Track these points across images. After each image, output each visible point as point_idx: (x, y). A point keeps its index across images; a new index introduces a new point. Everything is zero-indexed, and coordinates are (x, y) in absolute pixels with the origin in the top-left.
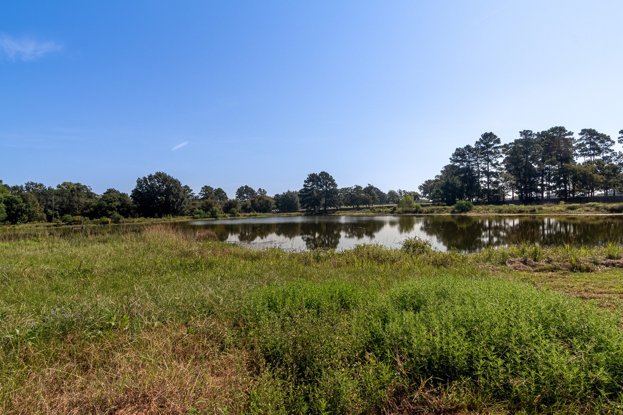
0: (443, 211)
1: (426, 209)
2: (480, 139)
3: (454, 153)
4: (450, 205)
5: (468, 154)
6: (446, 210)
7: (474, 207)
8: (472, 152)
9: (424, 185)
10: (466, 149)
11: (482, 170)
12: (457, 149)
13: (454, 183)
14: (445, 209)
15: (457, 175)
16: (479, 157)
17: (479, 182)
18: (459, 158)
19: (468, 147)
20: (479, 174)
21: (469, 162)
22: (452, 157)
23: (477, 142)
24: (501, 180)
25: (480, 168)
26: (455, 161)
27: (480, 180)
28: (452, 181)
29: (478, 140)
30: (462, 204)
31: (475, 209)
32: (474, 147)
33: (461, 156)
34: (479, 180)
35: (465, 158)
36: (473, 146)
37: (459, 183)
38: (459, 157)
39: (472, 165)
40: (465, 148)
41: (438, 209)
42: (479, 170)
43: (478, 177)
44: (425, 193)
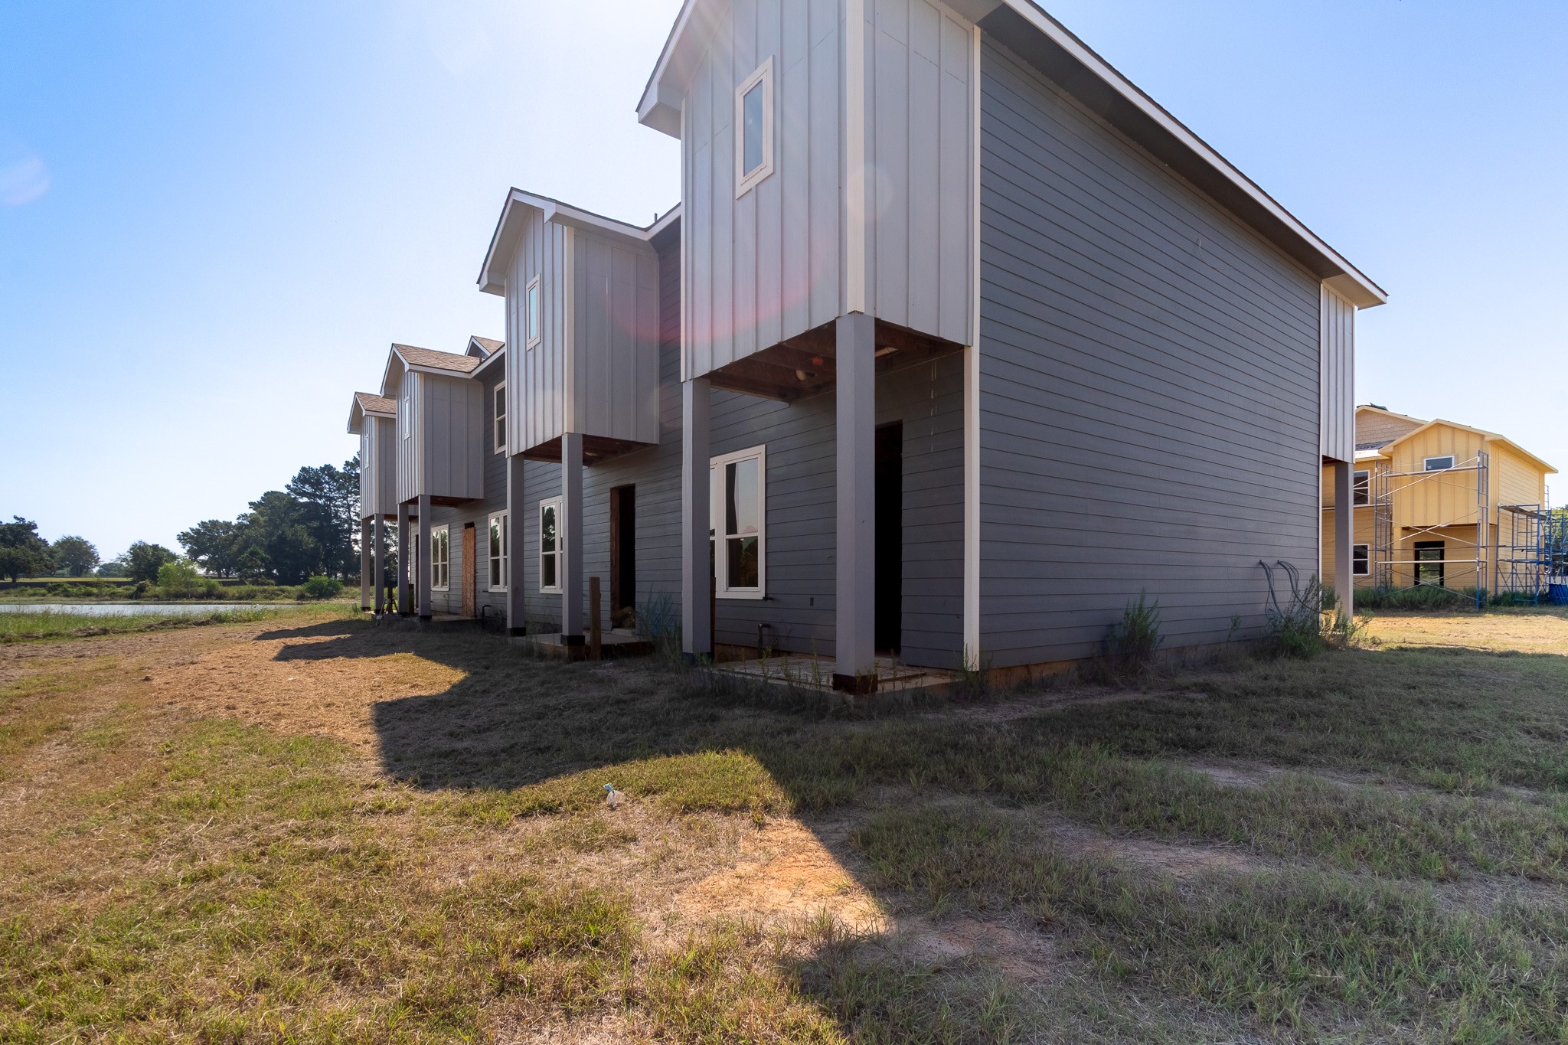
0: (278, 595)
1: (235, 591)
2: (355, 458)
3: (297, 476)
4: (292, 584)
5: (327, 483)
6: (286, 594)
7: (345, 589)
8: (337, 481)
9: (197, 532)
10: (323, 473)
11: (355, 518)
12: (304, 469)
13: (297, 540)
14: (283, 591)
15: (304, 524)
16: (351, 493)
17: (349, 542)
18: (308, 489)
19: (328, 469)
20: (350, 525)
21: (331, 499)
22: (291, 484)
23: (347, 463)
24: (395, 542)
25: (352, 514)
26: (298, 494)
27: (353, 537)
28: (293, 535)
29: (351, 460)
30: (321, 583)
31: (346, 593)
32: (341, 470)
33: (312, 485)
34: (349, 538)
35: (322, 490)
36: (340, 468)
37: (309, 542)
38: (307, 486)
39: (335, 506)
40: (323, 469)
41: (264, 591)
42: (350, 518)
43: (349, 531)
44: (194, 554)
